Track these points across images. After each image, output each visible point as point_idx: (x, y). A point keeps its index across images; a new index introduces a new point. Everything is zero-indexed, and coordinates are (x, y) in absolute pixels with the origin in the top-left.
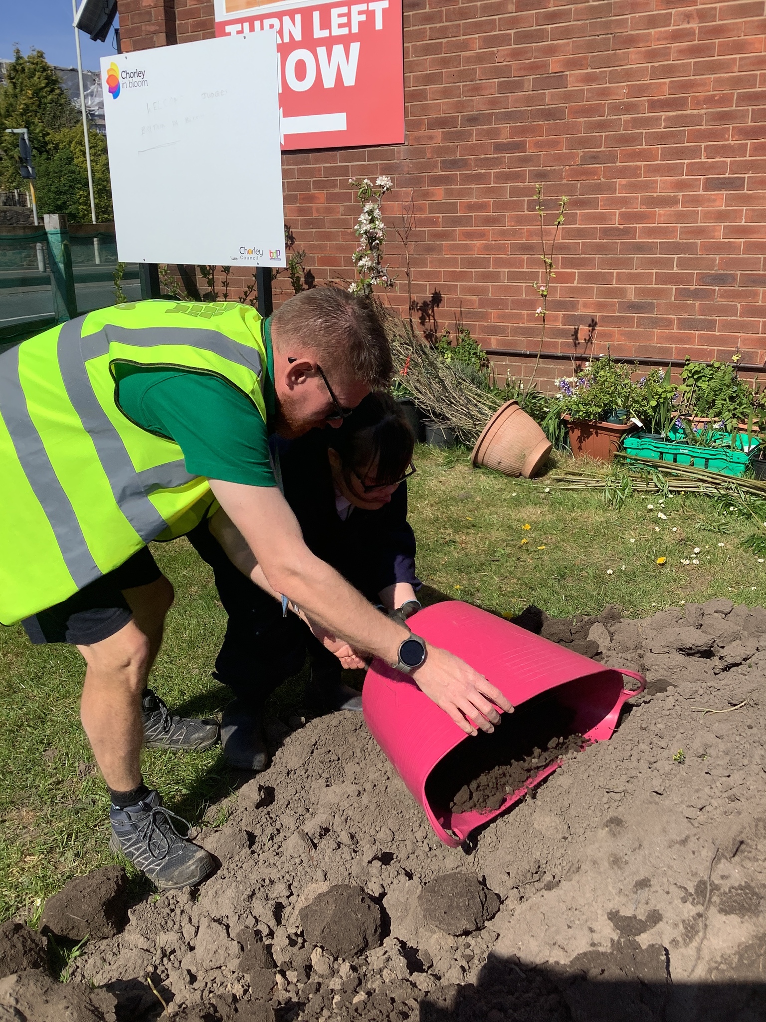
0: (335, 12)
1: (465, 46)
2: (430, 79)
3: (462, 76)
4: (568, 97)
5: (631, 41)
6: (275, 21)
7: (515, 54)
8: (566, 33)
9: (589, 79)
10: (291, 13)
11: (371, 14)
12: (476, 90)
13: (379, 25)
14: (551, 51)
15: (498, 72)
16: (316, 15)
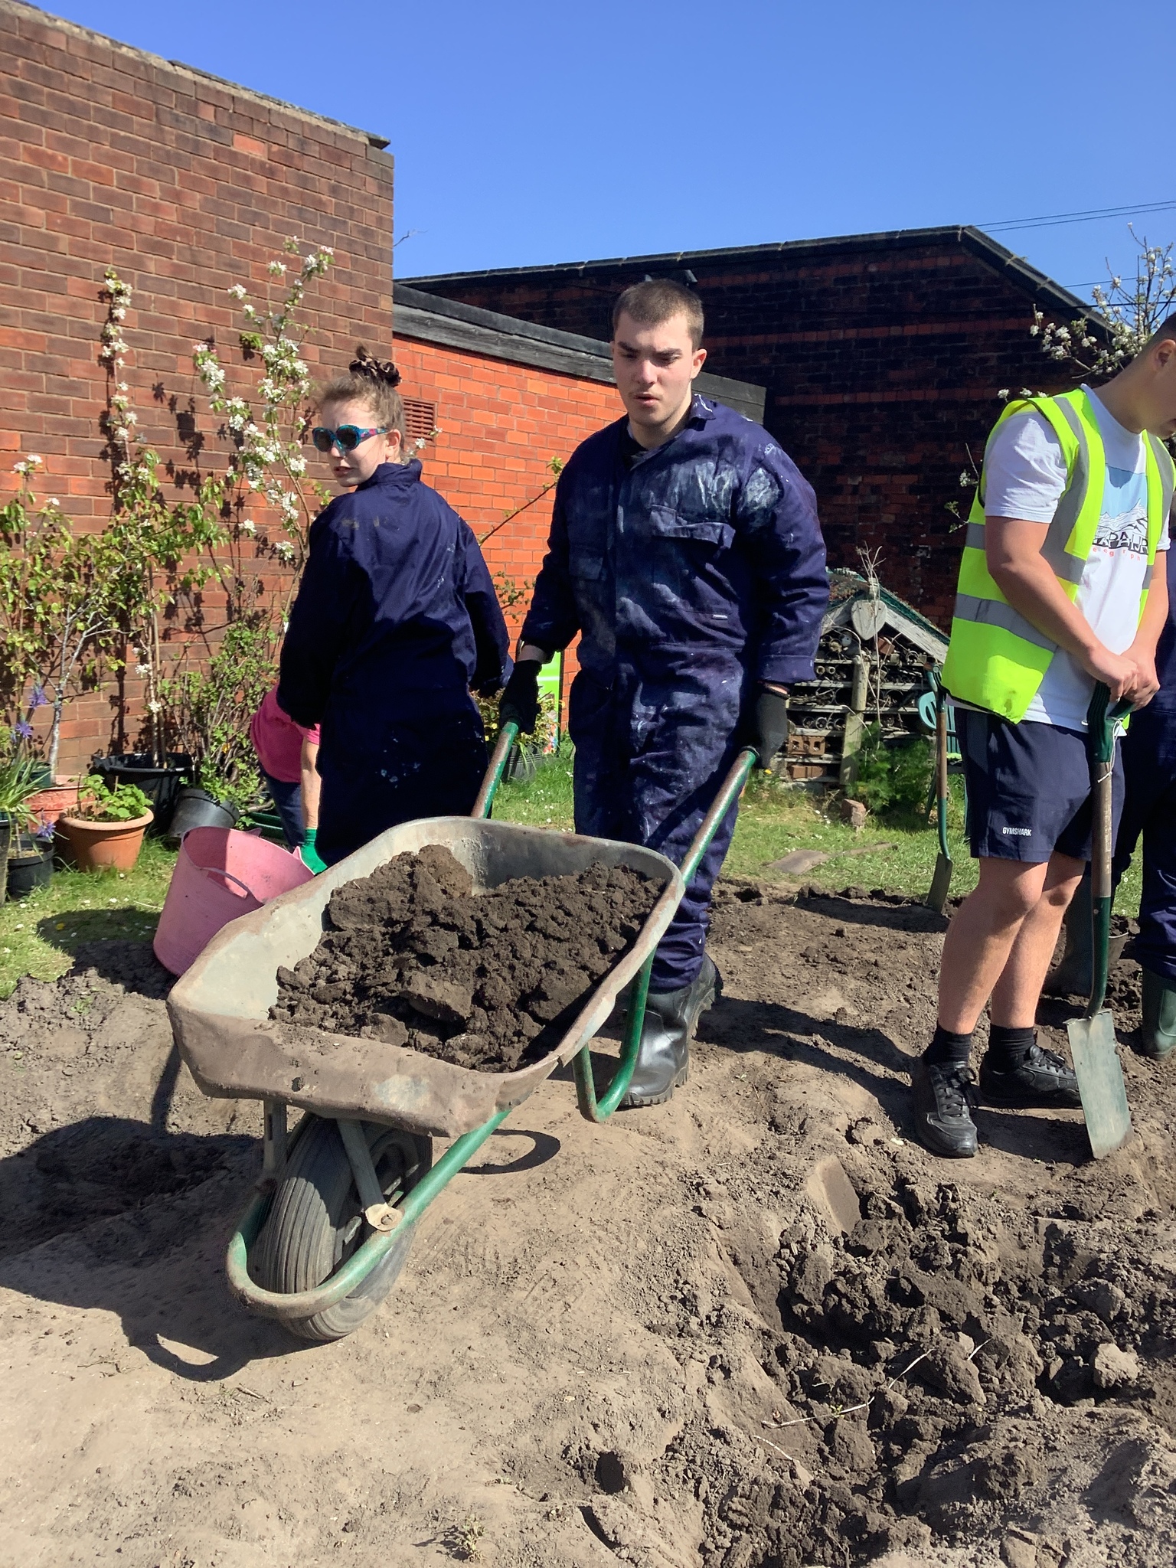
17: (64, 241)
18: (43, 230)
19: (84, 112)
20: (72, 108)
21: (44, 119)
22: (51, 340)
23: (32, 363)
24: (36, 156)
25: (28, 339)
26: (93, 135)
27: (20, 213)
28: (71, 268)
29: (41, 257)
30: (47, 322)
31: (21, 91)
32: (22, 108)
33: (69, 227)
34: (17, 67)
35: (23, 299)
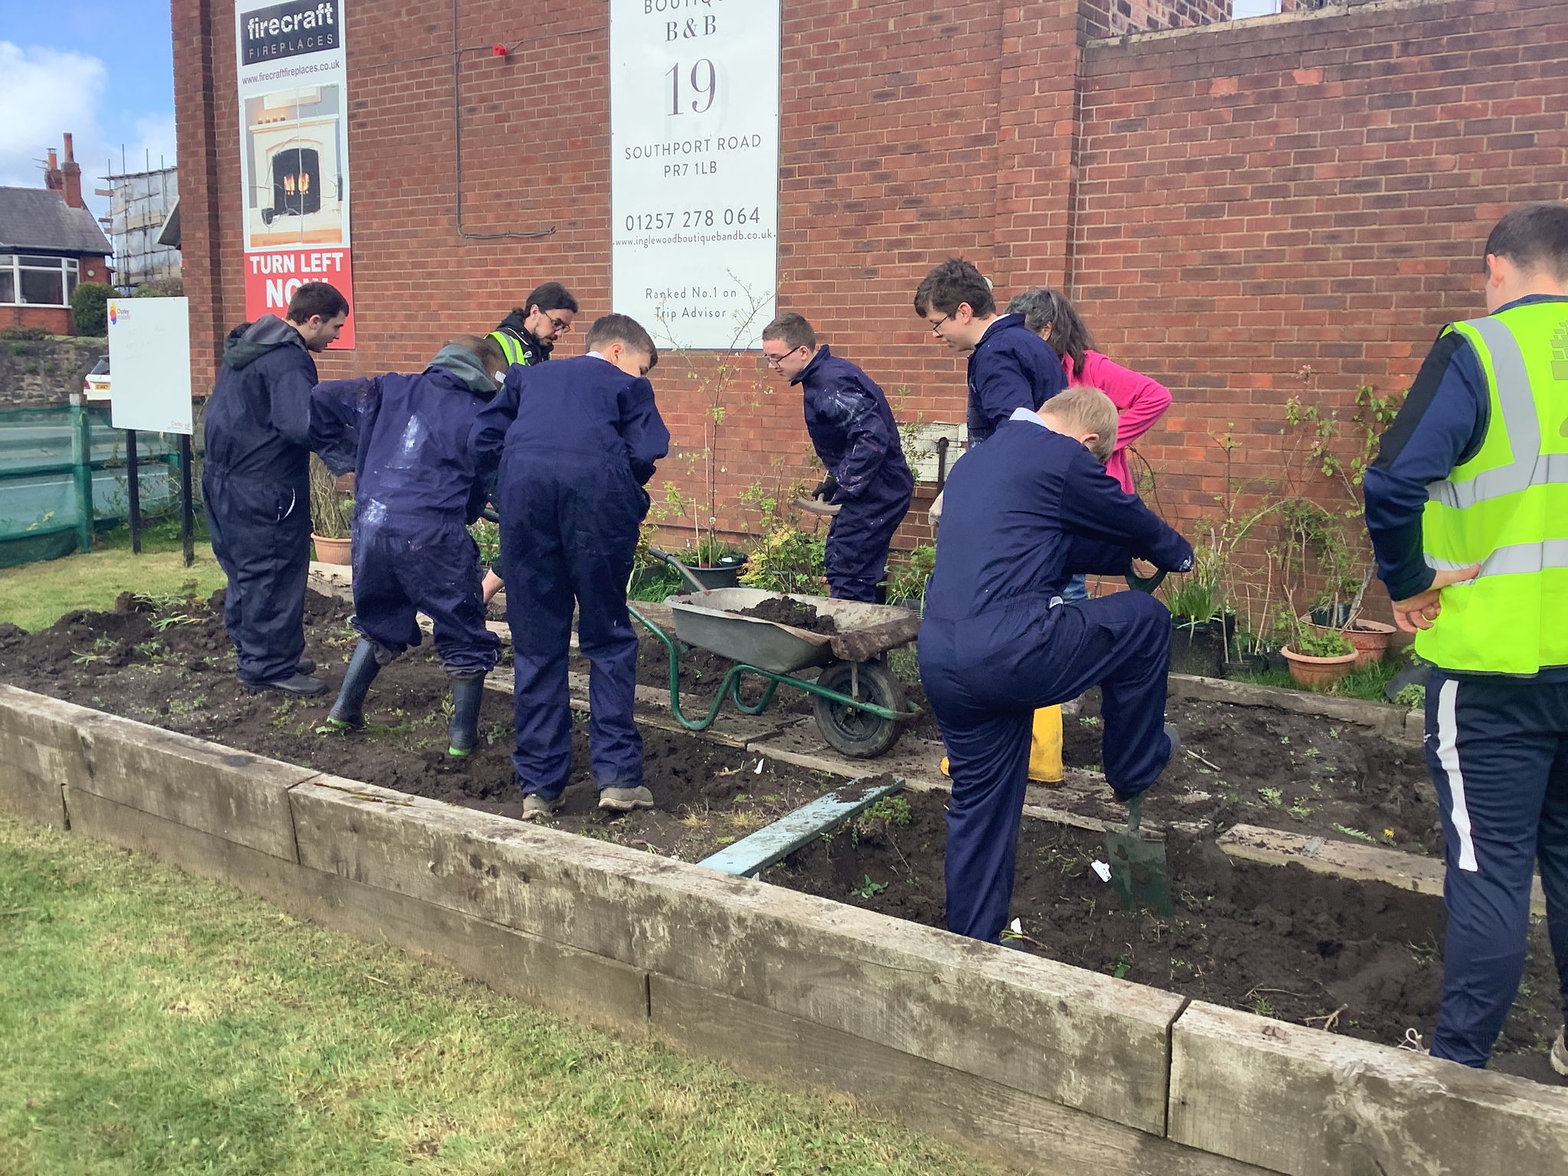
0: (314, 256)
1: (386, 288)
2: (367, 307)
3: (385, 307)
4: (441, 327)
5: (470, 296)
6: (279, 257)
7: (413, 297)
8: (437, 286)
9: (451, 317)
10: (288, 253)
11: (333, 260)
12: (393, 317)
13: (338, 269)
14: (431, 297)
15: (404, 307)
16: (303, 256)
17: (1477, 175)
18: (1456, 171)
19: (1513, 56)
20: (1497, 58)
21: (1464, 78)
22: (1454, 263)
23: (1430, 286)
24: (1455, 113)
25: (1428, 265)
26: (1519, 74)
27: (1430, 165)
28: (1482, 197)
29: (1452, 194)
30: (1450, 248)
31: (1443, 63)
32: (1442, 76)
33: (1483, 162)
34: (1441, 45)
35: (1427, 234)
